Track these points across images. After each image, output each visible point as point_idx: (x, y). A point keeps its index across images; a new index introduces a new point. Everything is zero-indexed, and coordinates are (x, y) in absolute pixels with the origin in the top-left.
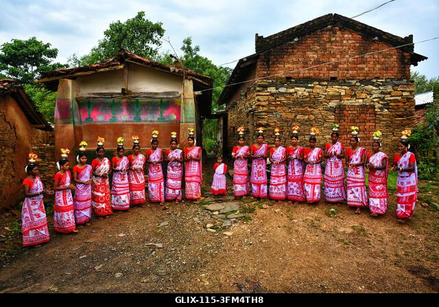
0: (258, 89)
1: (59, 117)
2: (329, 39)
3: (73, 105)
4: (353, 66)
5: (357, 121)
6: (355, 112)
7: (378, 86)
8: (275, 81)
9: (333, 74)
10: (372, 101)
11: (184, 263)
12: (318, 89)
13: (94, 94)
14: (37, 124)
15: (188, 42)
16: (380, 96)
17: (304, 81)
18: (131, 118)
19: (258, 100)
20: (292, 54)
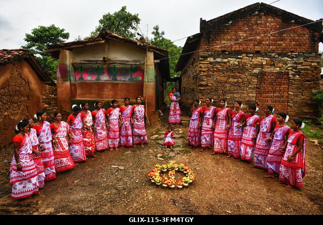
0: (201, 59)
1: (60, 76)
2: (256, 21)
3: (70, 68)
4: (274, 42)
5: (274, 84)
6: (273, 77)
7: (292, 58)
8: (213, 53)
9: (257, 48)
10: (287, 69)
11: (137, 181)
12: (246, 59)
13: (84, 61)
14: (45, 81)
15: (157, 29)
16: (293, 65)
17: (236, 54)
18: (110, 78)
19: (201, 67)
20: (228, 33)
